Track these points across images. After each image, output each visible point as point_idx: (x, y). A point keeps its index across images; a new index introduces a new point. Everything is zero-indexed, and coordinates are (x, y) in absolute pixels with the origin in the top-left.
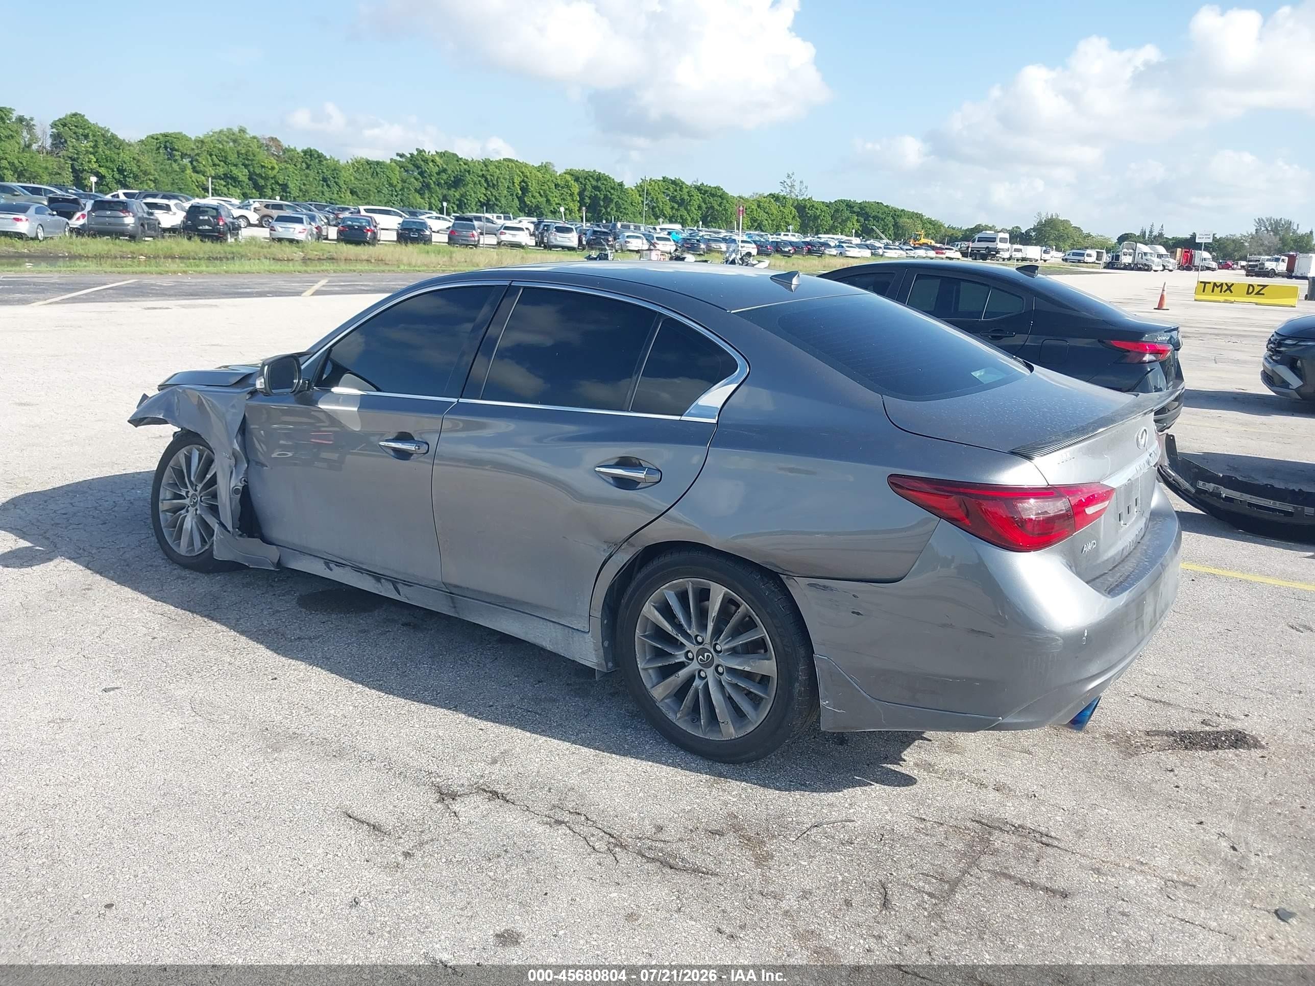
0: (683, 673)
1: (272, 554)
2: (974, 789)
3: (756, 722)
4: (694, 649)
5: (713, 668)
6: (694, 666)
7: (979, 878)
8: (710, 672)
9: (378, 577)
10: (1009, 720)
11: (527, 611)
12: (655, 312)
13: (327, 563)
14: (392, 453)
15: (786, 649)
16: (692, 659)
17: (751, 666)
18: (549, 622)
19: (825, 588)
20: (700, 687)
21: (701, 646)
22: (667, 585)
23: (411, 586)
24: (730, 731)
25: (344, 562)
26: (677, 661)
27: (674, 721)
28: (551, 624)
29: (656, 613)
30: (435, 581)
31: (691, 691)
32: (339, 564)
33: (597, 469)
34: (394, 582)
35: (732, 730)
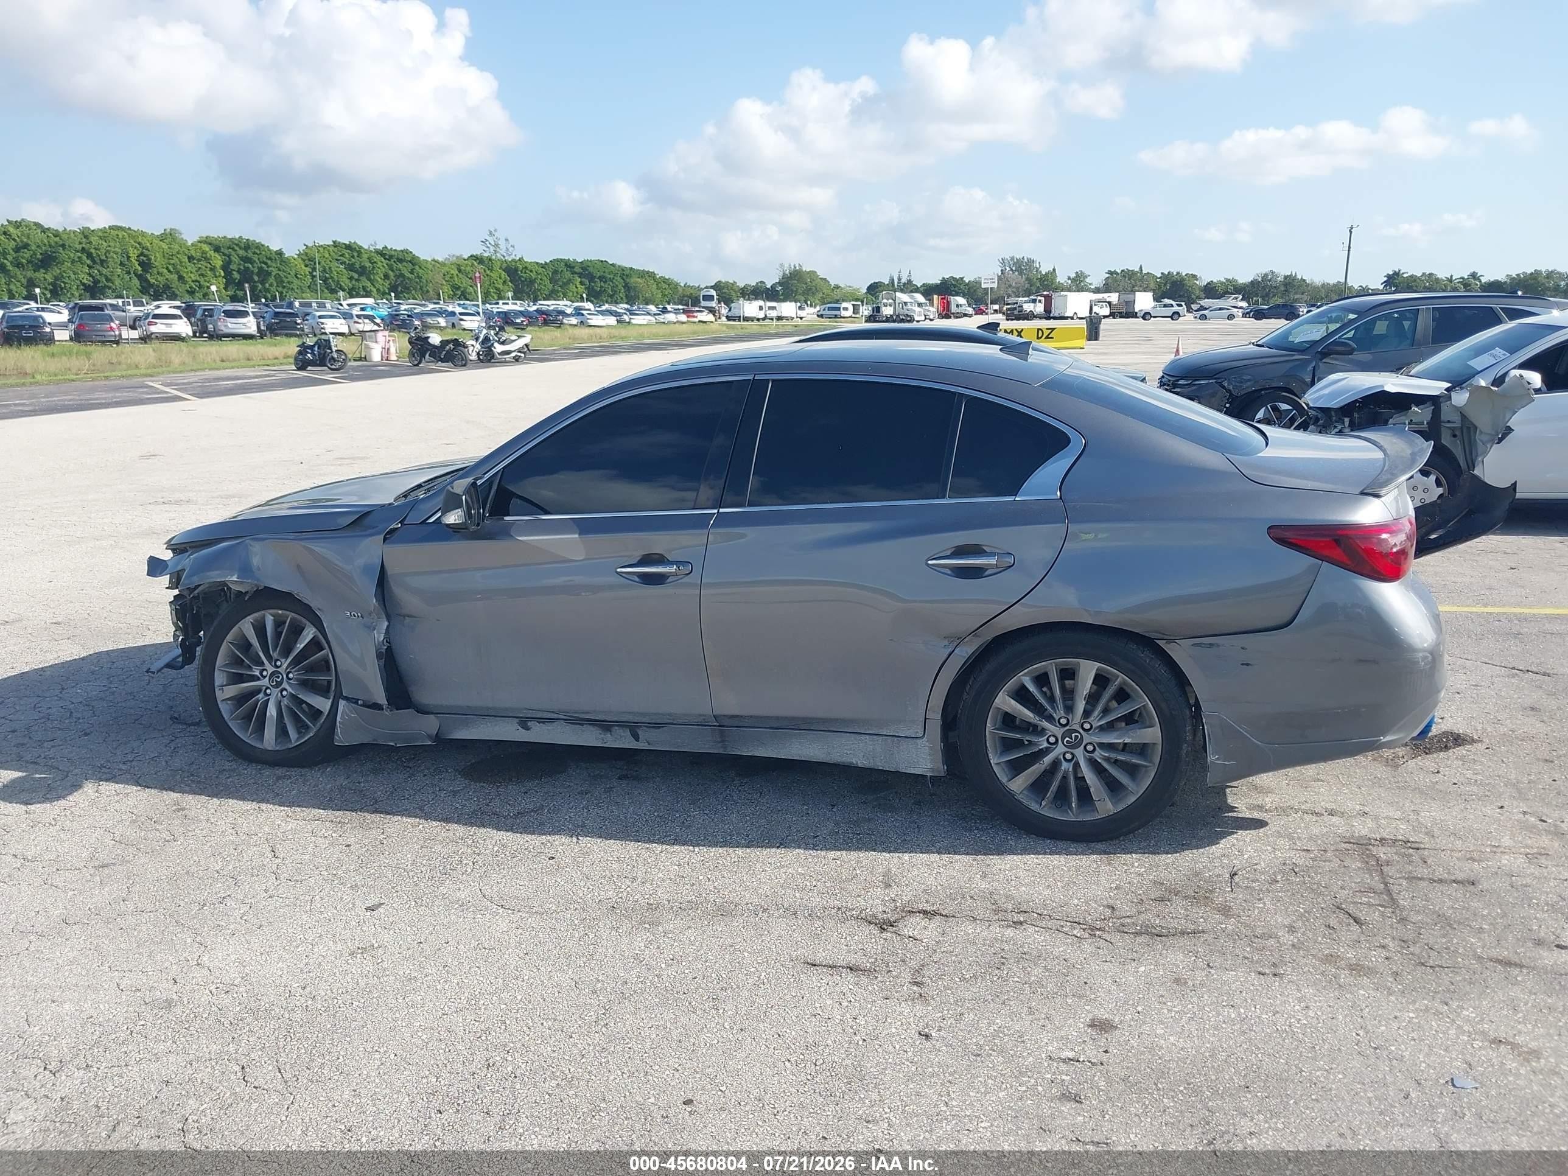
0: (1048, 759)
1: (430, 725)
2: (1315, 818)
3: (1138, 792)
4: (1059, 732)
5: (1082, 746)
6: (1060, 749)
7: (1401, 885)
8: (1079, 753)
9: (606, 726)
10: (1388, 738)
11: (832, 729)
12: (954, 393)
13: (524, 724)
14: (637, 579)
15: (1173, 712)
16: (1057, 742)
17: (1132, 737)
18: (863, 735)
19: (1211, 645)
20: (1071, 770)
21: (1068, 728)
22: (1026, 671)
23: (659, 727)
24: (1106, 806)
25: (556, 716)
26: (1041, 748)
27: (1038, 810)
28: (867, 737)
29: (1013, 702)
30: (700, 715)
31: (1059, 776)
32: (542, 720)
33: (930, 562)
34: (634, 729)
35: (1110, 805)
